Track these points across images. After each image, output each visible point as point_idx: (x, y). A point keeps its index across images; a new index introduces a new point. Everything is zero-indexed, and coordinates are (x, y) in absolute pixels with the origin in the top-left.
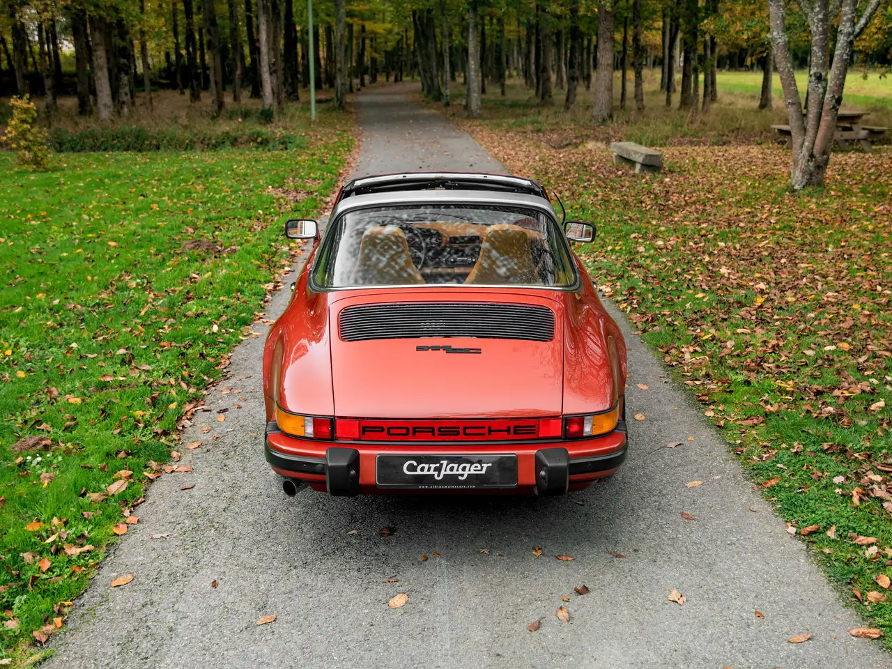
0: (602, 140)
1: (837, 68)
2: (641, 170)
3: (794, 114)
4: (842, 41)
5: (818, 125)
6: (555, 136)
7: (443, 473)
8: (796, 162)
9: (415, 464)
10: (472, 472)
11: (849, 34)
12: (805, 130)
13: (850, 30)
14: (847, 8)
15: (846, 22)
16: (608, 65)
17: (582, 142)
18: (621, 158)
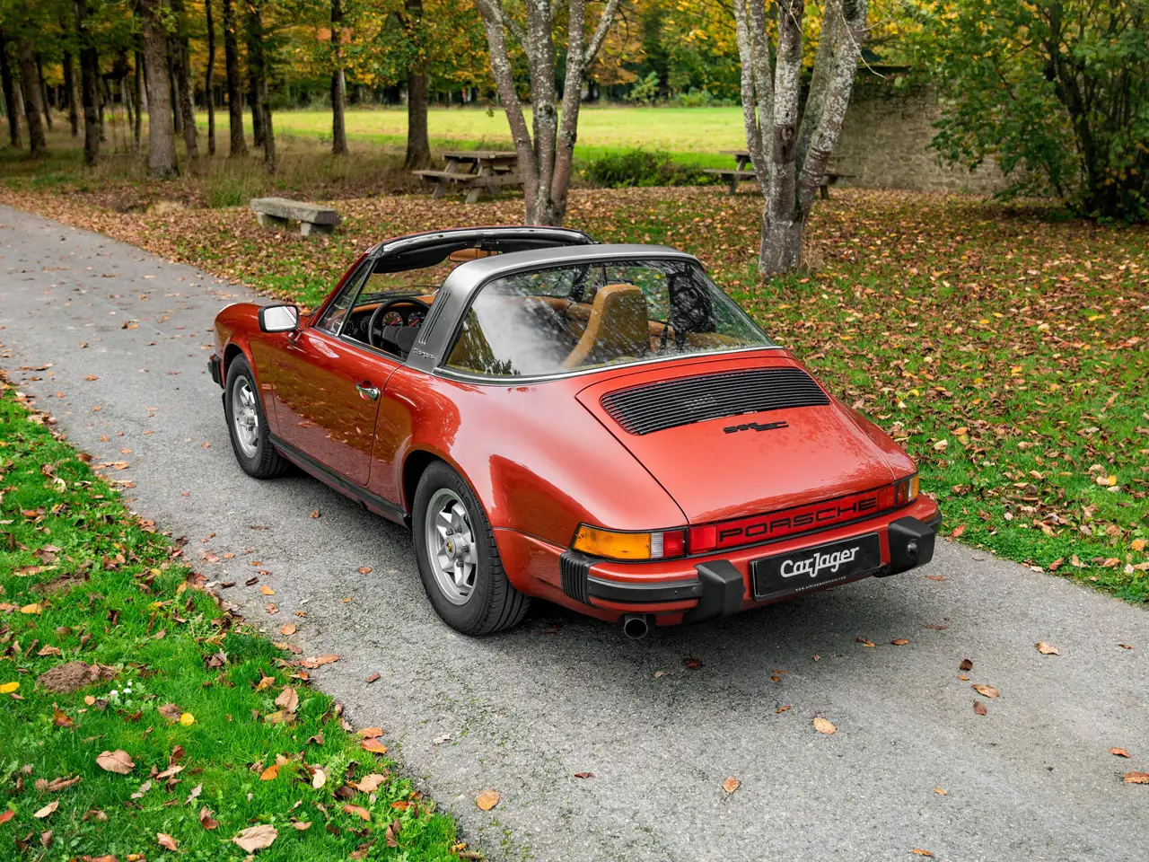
0: (178, 199)
1: (570, 100)
2: (311, 232)
3: (526, 154)
4: (573, 70)
5: (553, 165)
6: (110, 197)
7: (817, 568)
8: (531, 210)
9: (791, 563)
10: (843, 561)
11: (580, 62)
12: (538, 172)
13: (580, 57)
14: (575, 33)
15: (576, 48)
16: (165, 101)
17: (150, 203)
18: (273, 218)
